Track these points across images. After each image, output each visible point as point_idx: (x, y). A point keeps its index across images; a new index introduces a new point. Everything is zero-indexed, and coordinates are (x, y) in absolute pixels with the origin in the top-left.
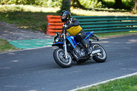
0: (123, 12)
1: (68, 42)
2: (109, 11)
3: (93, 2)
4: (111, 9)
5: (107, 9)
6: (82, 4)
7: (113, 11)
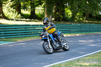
0: (36, 21)
1: (50, 38)
2: (26, 21)
3: (14, 14)
4: (27, 19)
5: (24, 19)
6: (6, 16)
7: (29, 21)
